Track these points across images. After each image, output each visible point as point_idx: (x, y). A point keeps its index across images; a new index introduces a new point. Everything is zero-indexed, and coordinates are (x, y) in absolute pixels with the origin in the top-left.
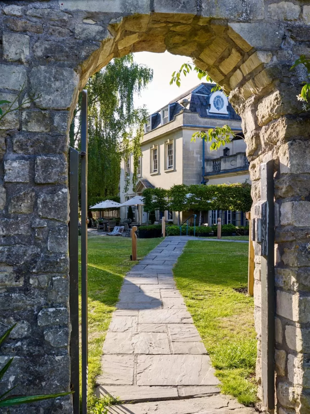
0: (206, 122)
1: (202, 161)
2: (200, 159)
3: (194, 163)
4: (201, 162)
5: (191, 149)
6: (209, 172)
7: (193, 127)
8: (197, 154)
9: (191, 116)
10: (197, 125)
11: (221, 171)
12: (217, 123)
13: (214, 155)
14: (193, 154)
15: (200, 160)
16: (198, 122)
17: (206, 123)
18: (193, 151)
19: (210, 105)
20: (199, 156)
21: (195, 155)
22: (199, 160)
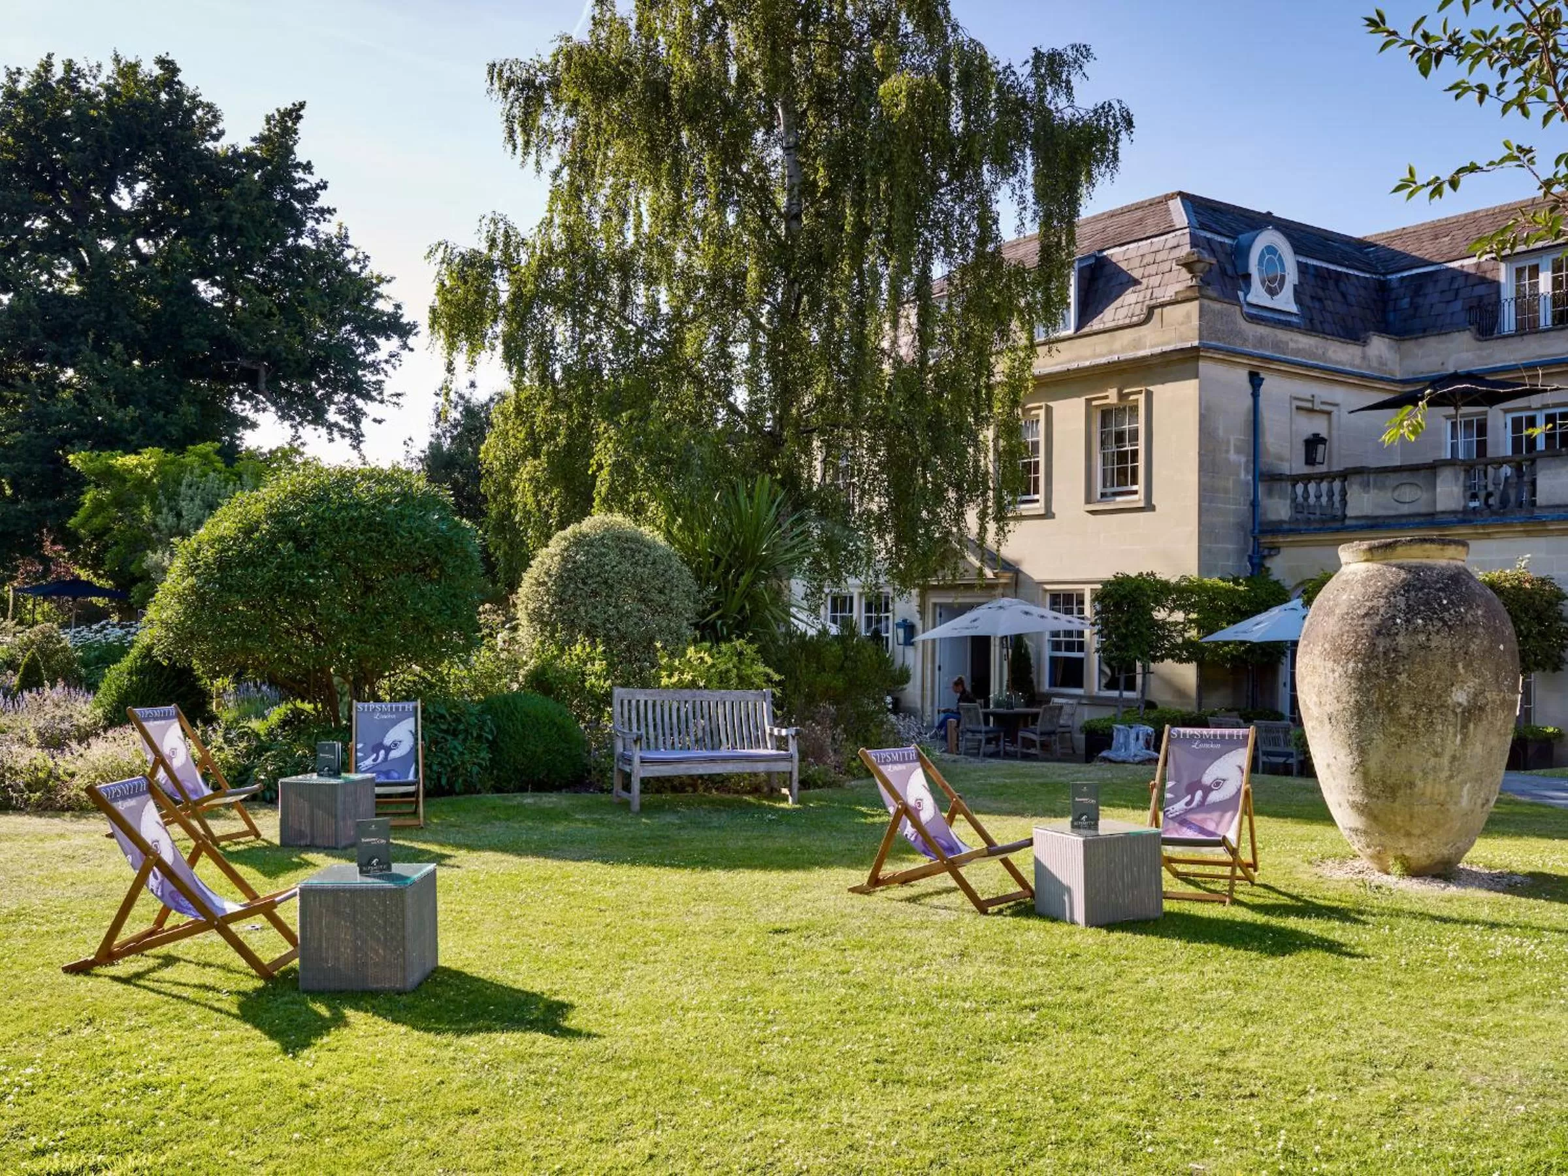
0: (1262, 337)
1: (1250, 478)
2: (1247, 472)
3: (1231, 484)
4: (1247, 483)
5: (1221, 433)
6: (1281, 522)
7: (1230, 355)
8: (1238, 451)
9: (1220, 313)
10: (1238, 348)
11: (1348, 522)
12: (1292, 345)
13: (1281, 459)
14: (1227, 451)
15: (1245, 477)
16: (1239, 333)
17: (1261, 341)
18: (1228, 442)
19: (1247, 277)
20: (1243, 459)
21: (1233, 456)
22: (1242, 476)
